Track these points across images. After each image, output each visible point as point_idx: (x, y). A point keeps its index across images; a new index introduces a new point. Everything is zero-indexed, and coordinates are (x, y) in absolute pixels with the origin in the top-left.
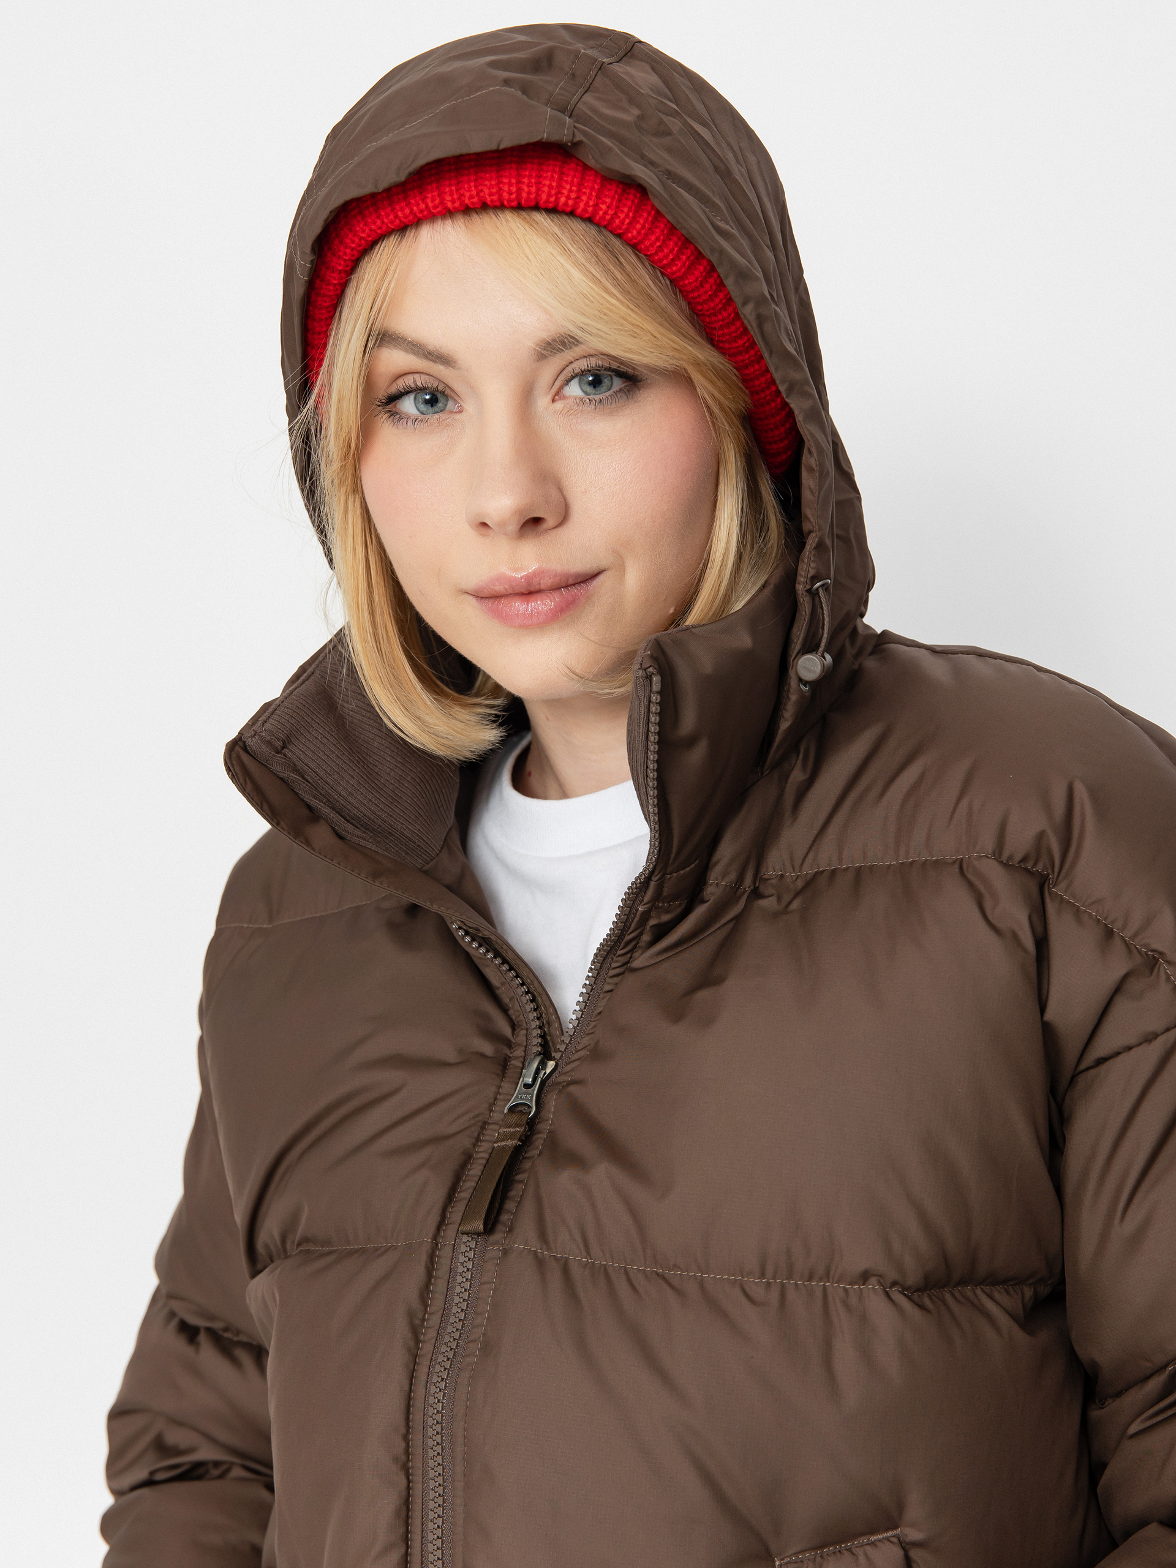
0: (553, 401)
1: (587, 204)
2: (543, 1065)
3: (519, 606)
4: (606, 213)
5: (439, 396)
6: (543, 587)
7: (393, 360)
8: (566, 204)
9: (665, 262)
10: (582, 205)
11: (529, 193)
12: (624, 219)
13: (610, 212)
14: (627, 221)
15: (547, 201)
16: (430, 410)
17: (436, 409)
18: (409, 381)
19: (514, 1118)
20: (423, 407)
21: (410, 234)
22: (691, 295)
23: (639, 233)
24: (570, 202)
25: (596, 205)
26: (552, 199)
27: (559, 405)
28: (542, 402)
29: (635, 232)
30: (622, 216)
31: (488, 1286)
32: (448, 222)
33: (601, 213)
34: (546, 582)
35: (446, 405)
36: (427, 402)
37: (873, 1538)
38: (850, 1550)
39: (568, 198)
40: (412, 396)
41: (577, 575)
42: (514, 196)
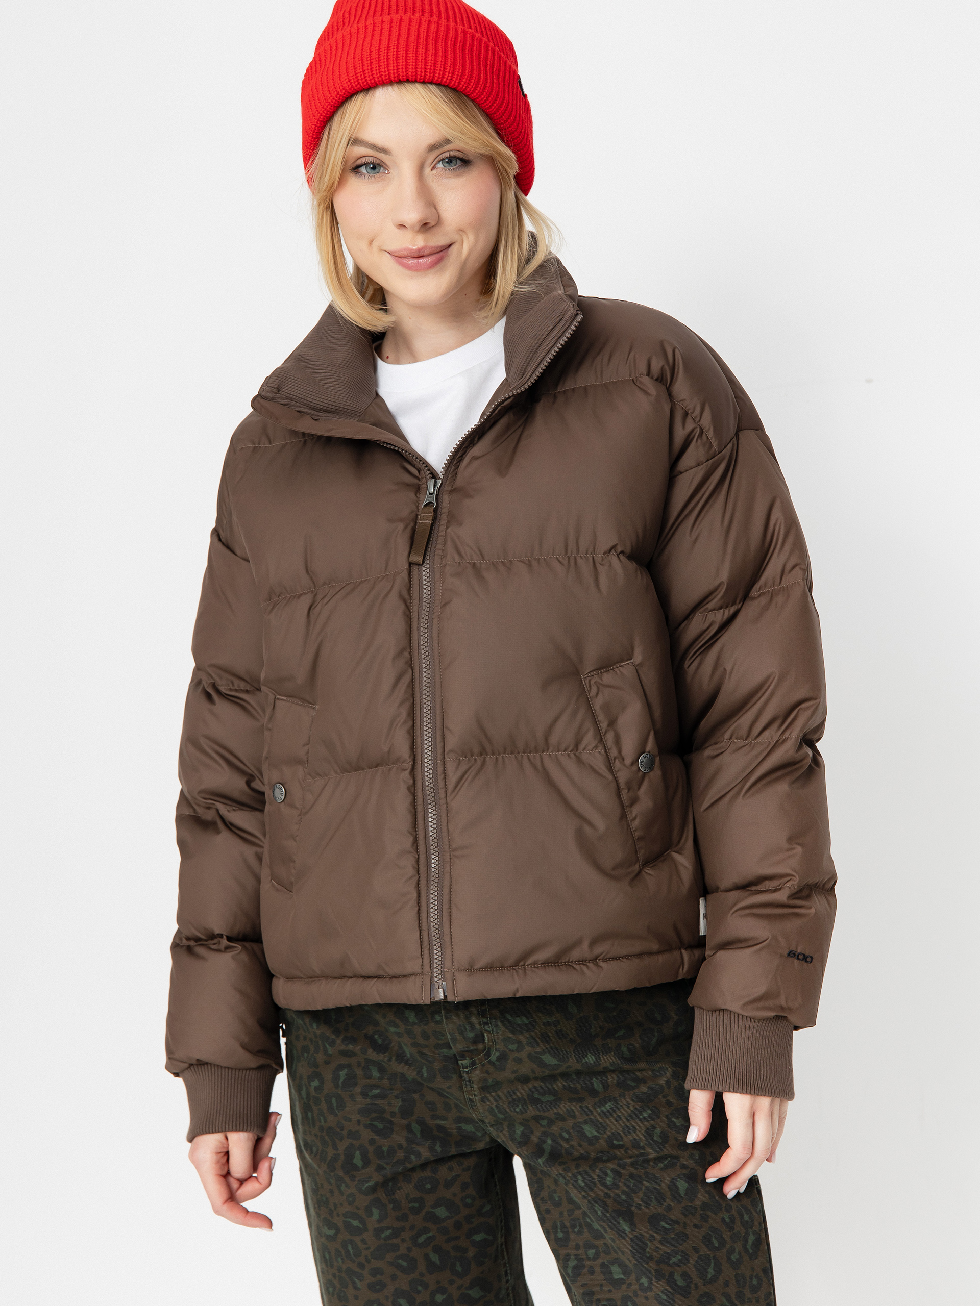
0: (432, 170)
1: (455, 82)
2: (436, 483)
3: (413, 261)
4: (463, 86)
5: (377, 166)
6: (424, 254)
7: (360, 150)
8: (446, 82)
9: (487, 107)
10: (453, 82)
11: (430, 76)
12: (471, 89)
13: (465, 85)
14: (472, 89)
15: (437, 80)
16: (373, 171)
17: (375, 172)
18: (363, 160)
19: (427, 509)
20: (369, 171)
21: (371, 93)
22: (496, 121)
23: (477, 94)
24: (448, 81)
25: (459, 83)
26: (440, 80)
27: (434, 172)
28: (427, 170)
29: (475, 94)
30: (470, 87)
31: (439, 582)
32: (390, 88)
33: (461, 86)
34: (427, 252)
35: (380, 170)
36: (372, 168)
37: (622, 664)
38: (613, 669)
39: (447, 79)
40: (365, 166)
41: (442, 247)
42: (422, 77)
